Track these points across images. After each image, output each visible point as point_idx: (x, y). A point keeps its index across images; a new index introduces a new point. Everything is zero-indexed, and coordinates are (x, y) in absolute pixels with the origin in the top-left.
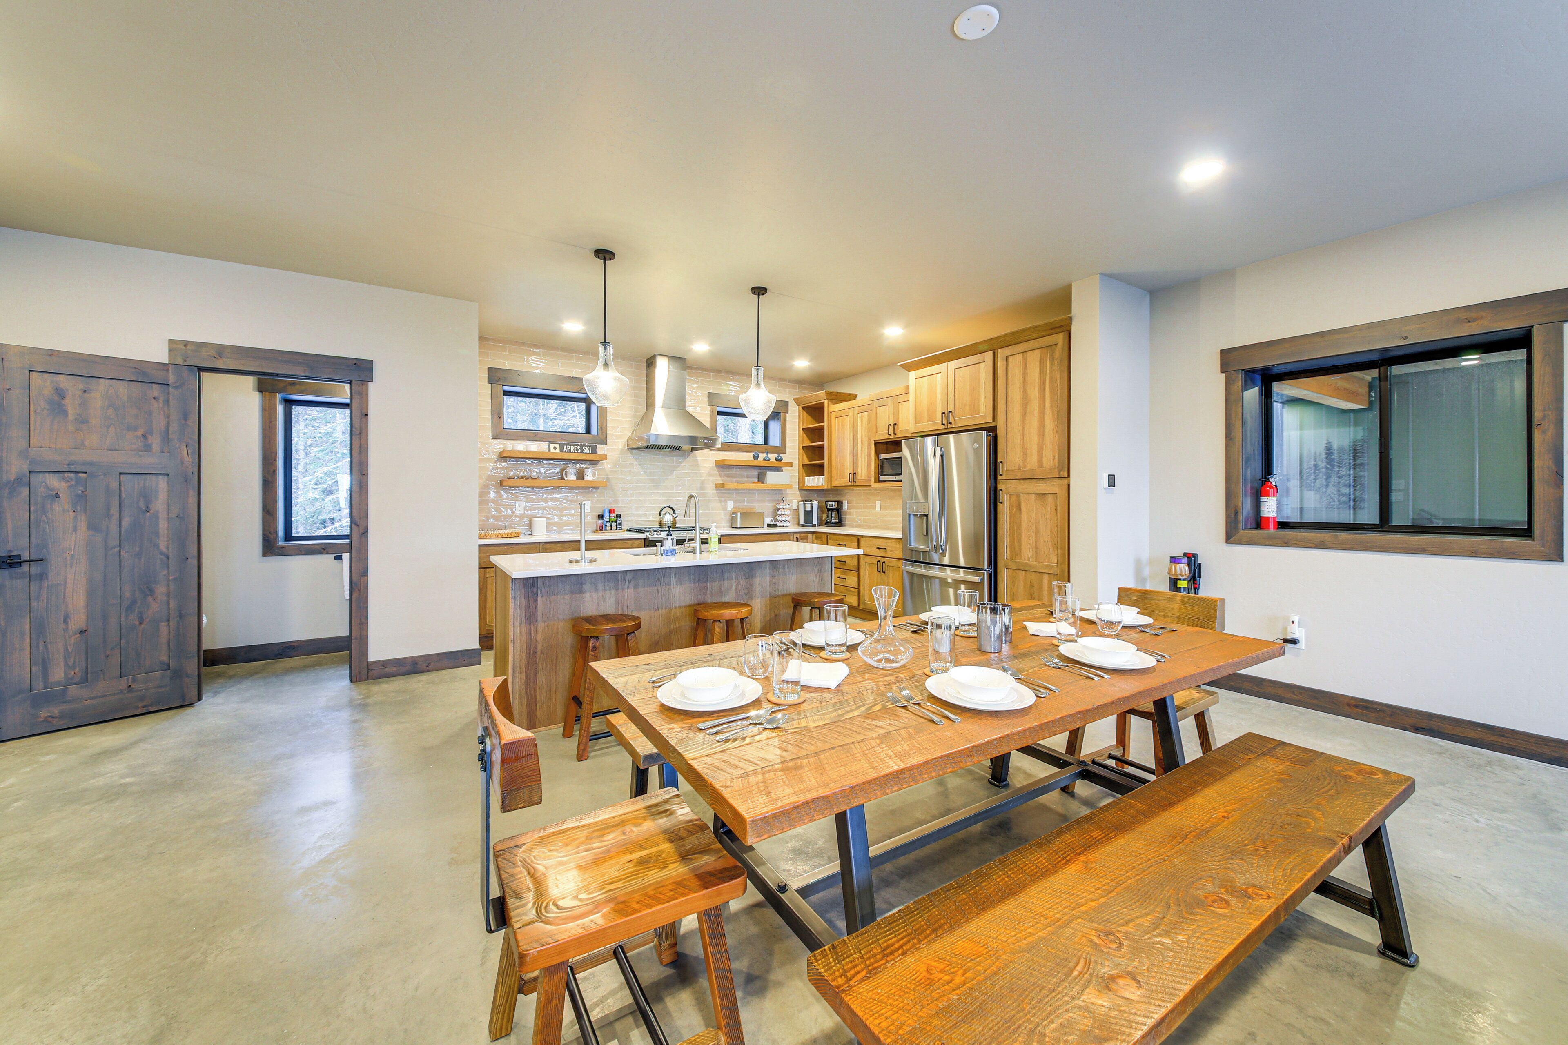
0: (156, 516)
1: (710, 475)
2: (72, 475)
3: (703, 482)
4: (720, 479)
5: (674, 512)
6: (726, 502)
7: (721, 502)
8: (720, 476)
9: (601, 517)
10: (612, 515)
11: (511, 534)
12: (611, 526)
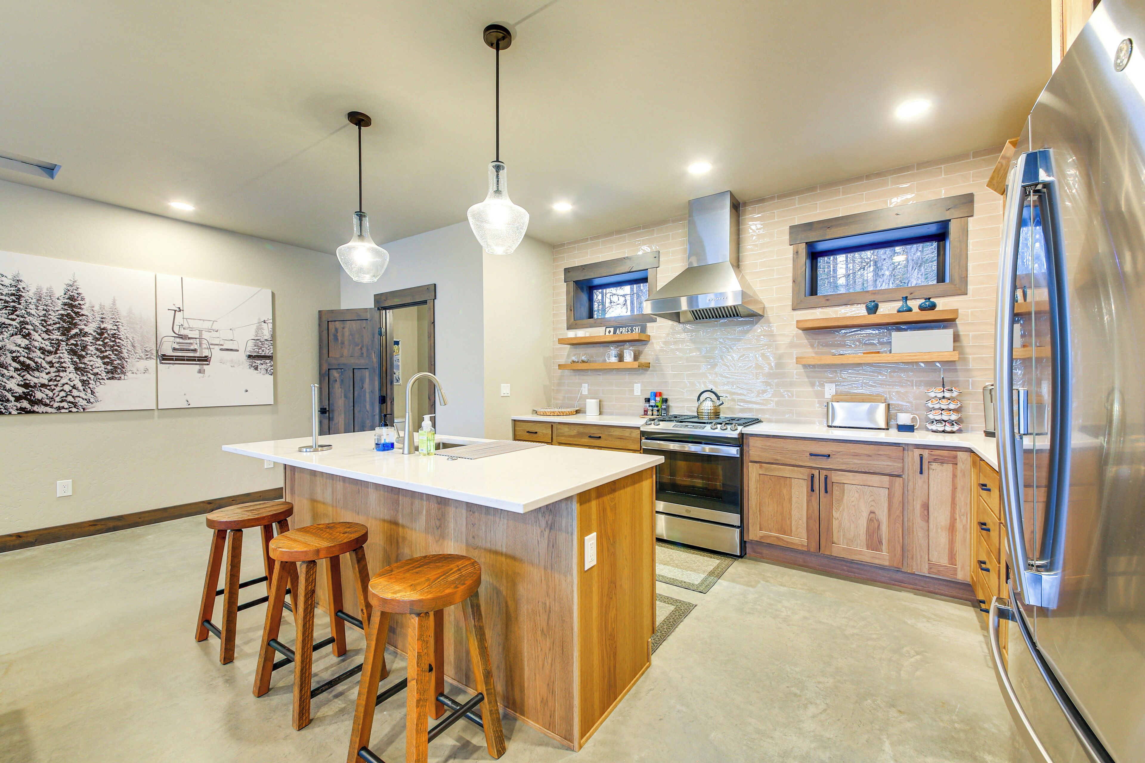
0: (365, 391)
1: (792, 345)
2: (340, 370)
3: (781, 357)
4: (810, 350)
5: (719, 399)
6: (822, 385)
7: (813, 385)
8: (812, 346)
9: (648, 400)
10: (658, 399)
11: (553, 412)
12: (652, 410)
